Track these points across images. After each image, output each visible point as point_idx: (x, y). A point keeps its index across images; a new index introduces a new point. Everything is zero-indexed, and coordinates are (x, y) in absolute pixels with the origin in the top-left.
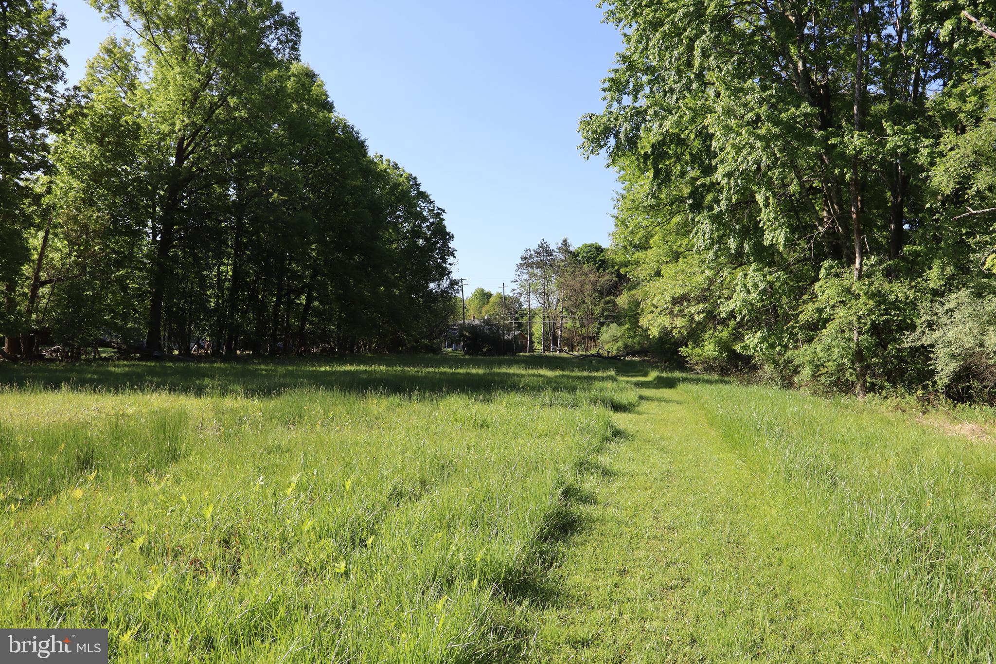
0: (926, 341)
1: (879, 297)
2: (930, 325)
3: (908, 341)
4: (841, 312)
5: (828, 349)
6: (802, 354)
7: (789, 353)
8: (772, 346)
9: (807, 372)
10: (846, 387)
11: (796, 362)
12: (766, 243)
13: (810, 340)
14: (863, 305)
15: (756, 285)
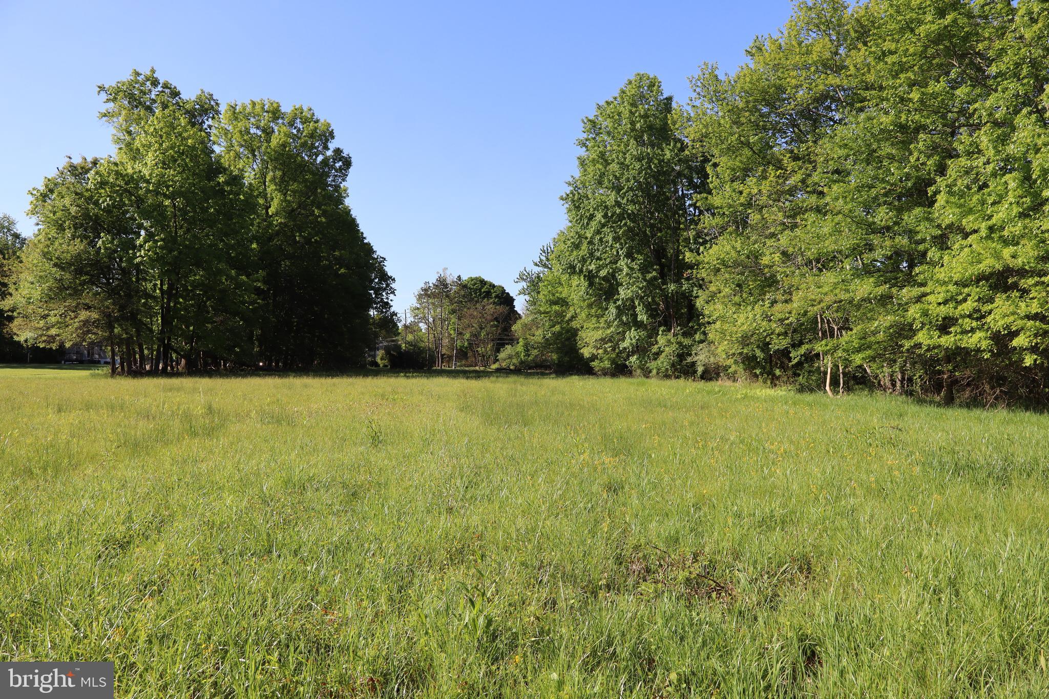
0: (695, 360)
1: (680, 344)
2: (696, 354)
3: (689, 360)
4: (667, 349)
5: (662, 363)
6: (652, 365)
7: (648, 365)
8: (641, 362)
9: (654, 372)
10: (667, 376)
11: (651, 368)
12: (639, 320)
13: (655, 359)
14: (674, 347)
15: (635, 337)
